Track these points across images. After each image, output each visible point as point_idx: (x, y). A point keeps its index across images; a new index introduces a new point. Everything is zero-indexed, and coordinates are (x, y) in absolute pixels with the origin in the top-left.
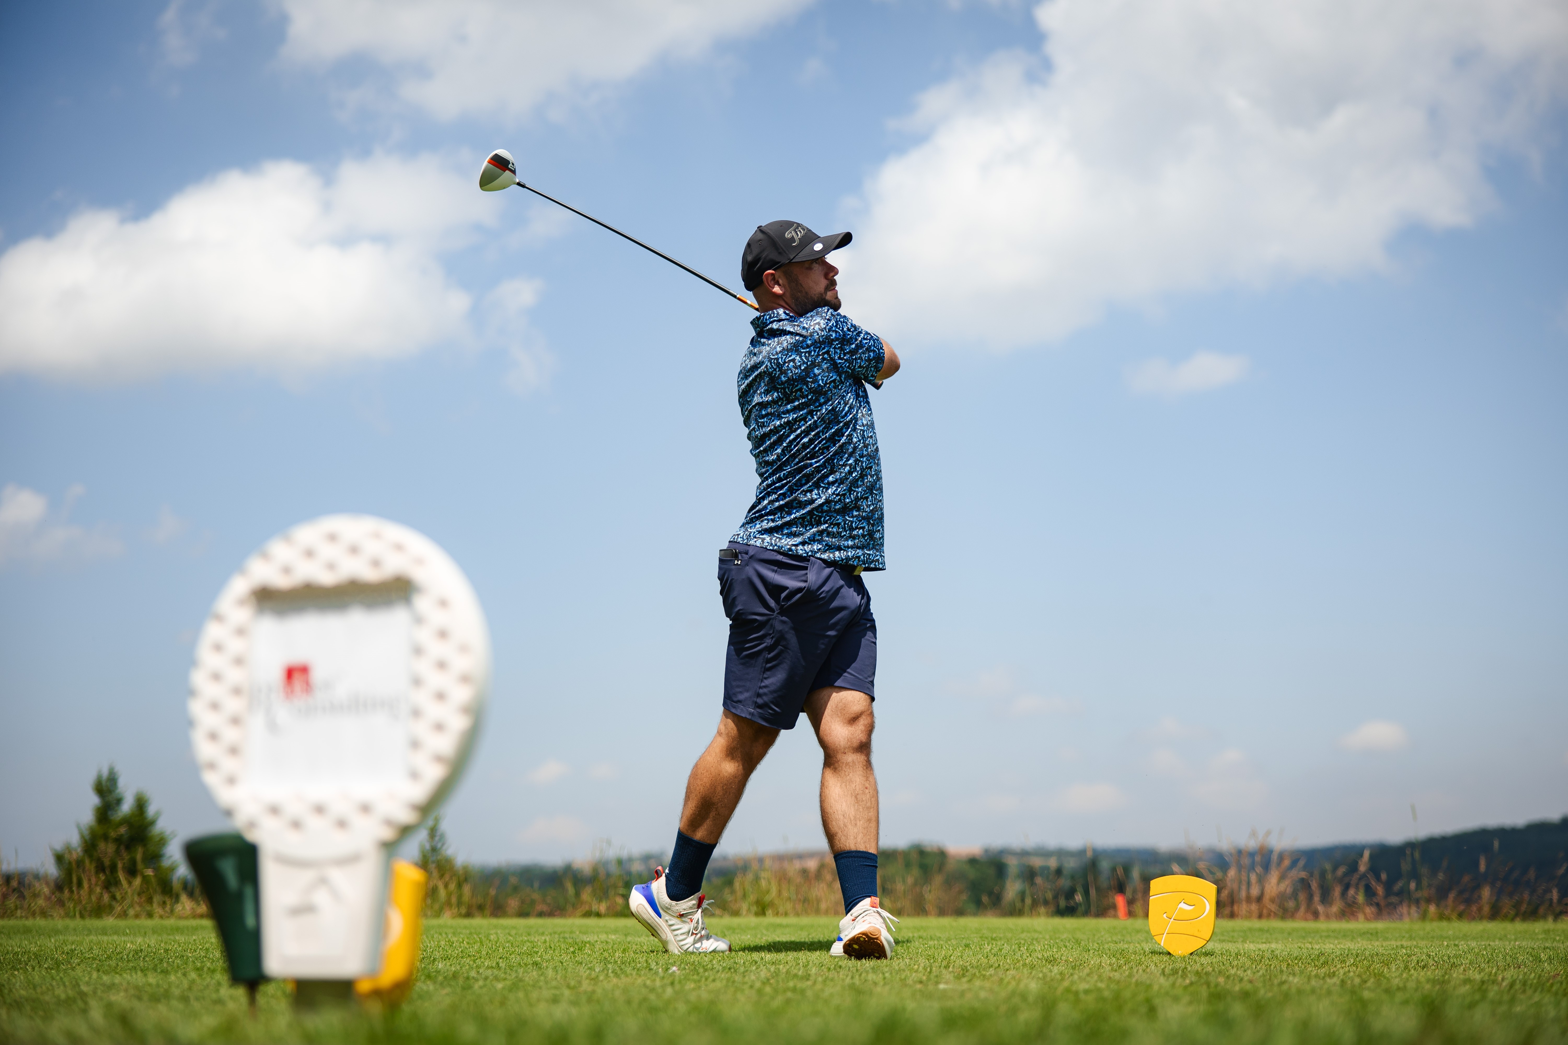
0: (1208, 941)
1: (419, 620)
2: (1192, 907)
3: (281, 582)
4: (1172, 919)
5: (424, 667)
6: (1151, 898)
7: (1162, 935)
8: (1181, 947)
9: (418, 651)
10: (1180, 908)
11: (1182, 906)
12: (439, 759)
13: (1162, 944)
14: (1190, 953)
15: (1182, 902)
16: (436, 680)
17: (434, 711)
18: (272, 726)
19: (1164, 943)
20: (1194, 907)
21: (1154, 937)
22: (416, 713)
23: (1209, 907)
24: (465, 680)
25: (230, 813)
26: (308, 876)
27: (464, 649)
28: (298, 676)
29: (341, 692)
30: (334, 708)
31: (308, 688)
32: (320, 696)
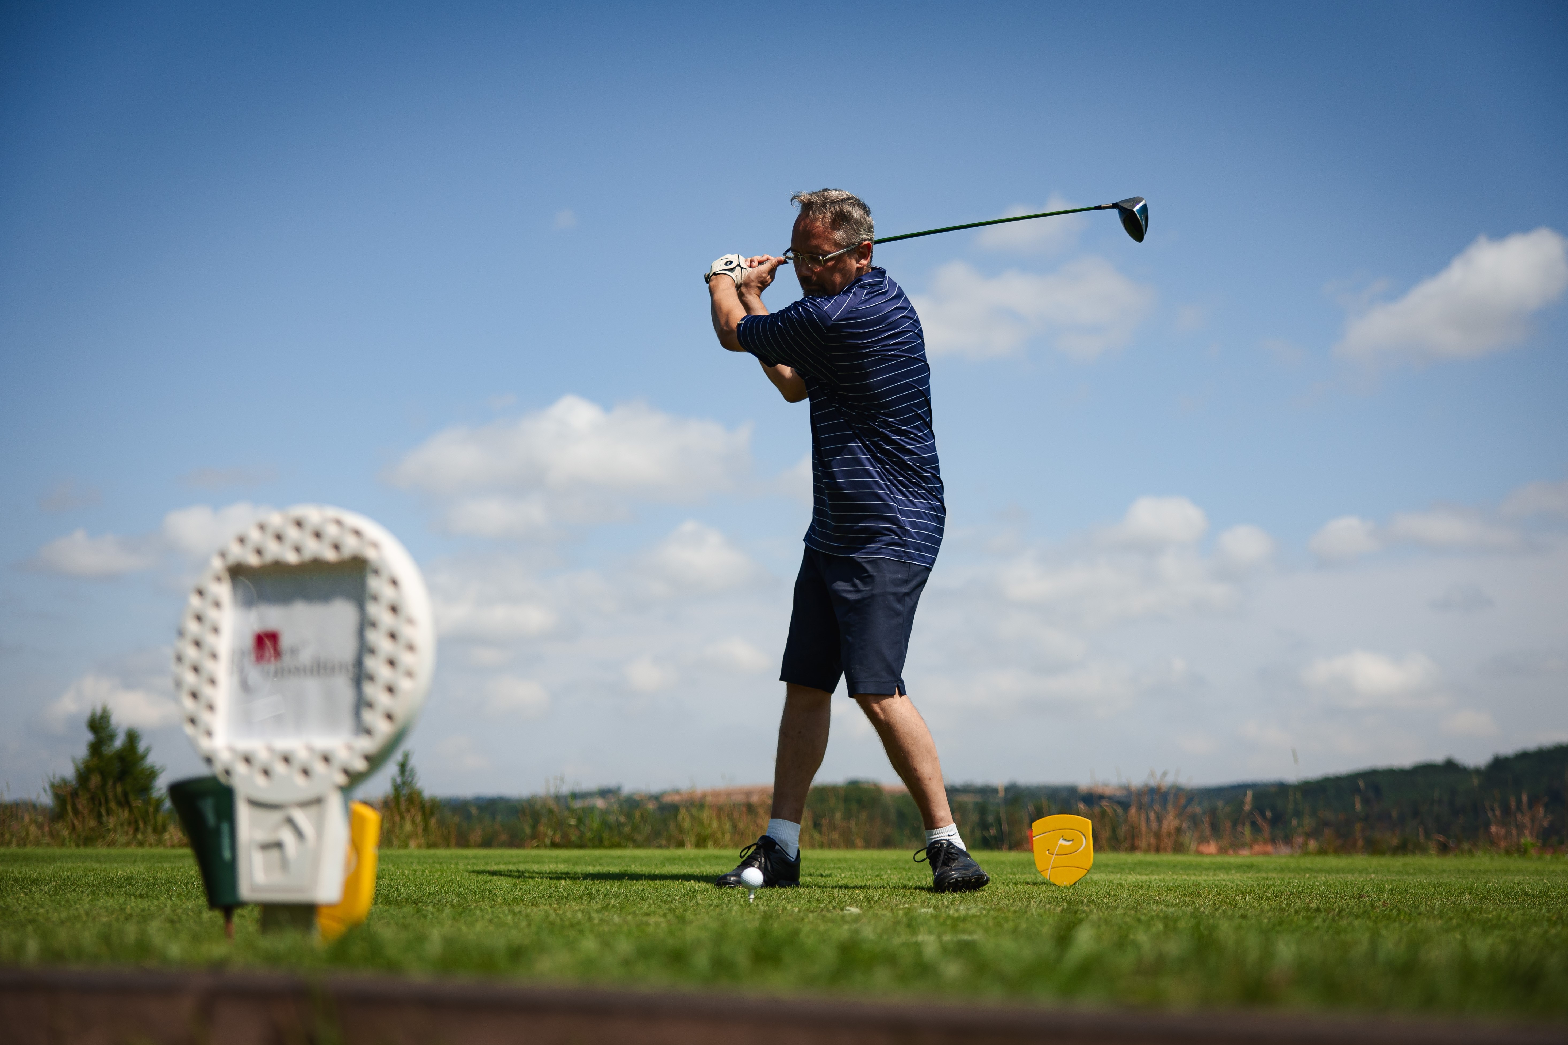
0: (1088, 873)
1: (373, 597)
2: (1069, 843)
3: (255, 561)
5: (377, 637)
6: (1034, 838)
8: (1063, 878)
9: (372, 623)
10: (1060, 844)
11: (1062, 842)
12: (389, 717)
13: (1046, 877)
14: (1072, 883)
15: (1061, 839)
16: (389, 649)
17: (387, 675)
18: (245, 686)
19: (1048, 874)
20: (1072, 842)
21: (1039, 869)
22: (371, 678)
23: (1085, 841)
24: (411, 648)
25: (209, 760)
26: (276, 816)
27: (410, 621)
28: (268, 643)
29: (306, 657)
30: (299, 671)
31: (277, 654)
32: (287, 660)
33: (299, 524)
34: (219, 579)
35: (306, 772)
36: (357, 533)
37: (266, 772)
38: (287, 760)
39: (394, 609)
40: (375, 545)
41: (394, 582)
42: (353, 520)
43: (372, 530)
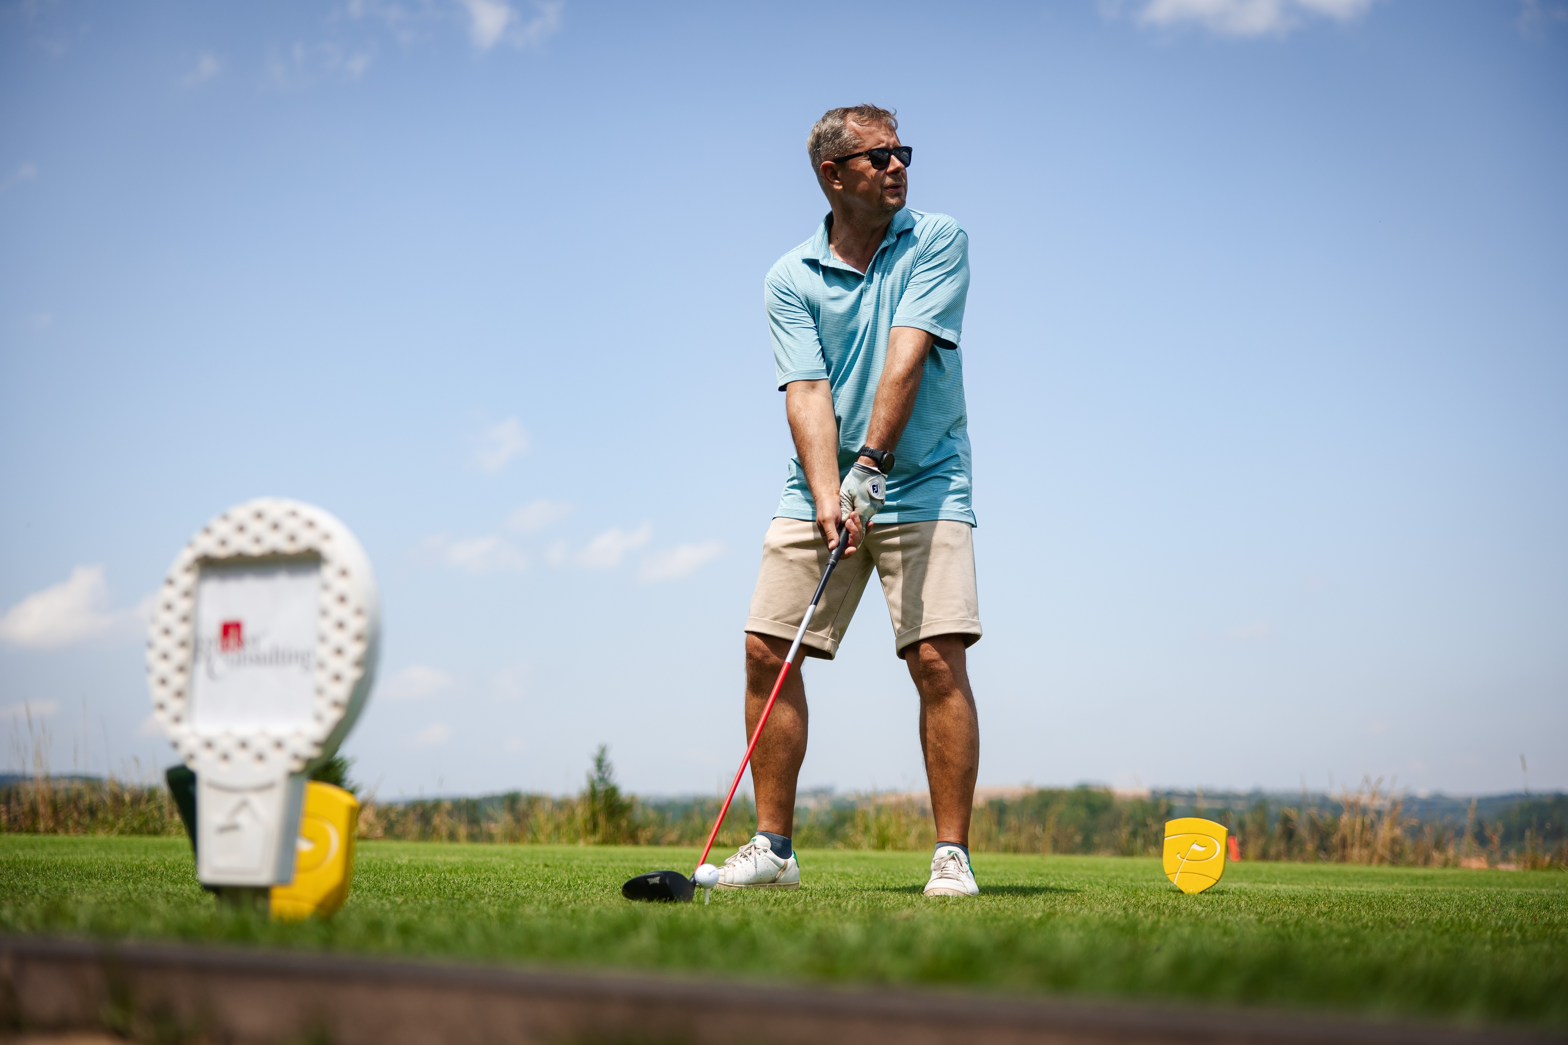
1: (325, 587)
2: (1204, 849)
3: (220, 552)
4: (1185, 860)
5: (328, 626)
6: (1166, 839)
7: (1175, 874)
8: (1192, 885)
9: (324, 613)
10: (1193, 849)
11: (1195, 847)
12: (336, 704)
13: (1175, 883)
14: (1200, 891)
15: (1195, 844)
16: (336, 637)
17: (334, 664)
18: (211, 674)
19: (1177, 881)
21: (1168, 876)
22: (322, 665)
23: (1219, 849)
24: (358, 638)
25: (175, 745)
26: (234, 800)
27: (359, 612)
28: (232, 631)
29: (265, 646)
30: (259, 660)
31: (240, 642)
32: (249, 649)
33: (259, 516)
34: (188, 569)
35: (260, 757)
36: (311, 524)
37: (225, 757)
38: (243, 745)
39: (343, 599)
40: (327, 537)
41: (344, 573)
42: (308, 511)
43: (326, 521)
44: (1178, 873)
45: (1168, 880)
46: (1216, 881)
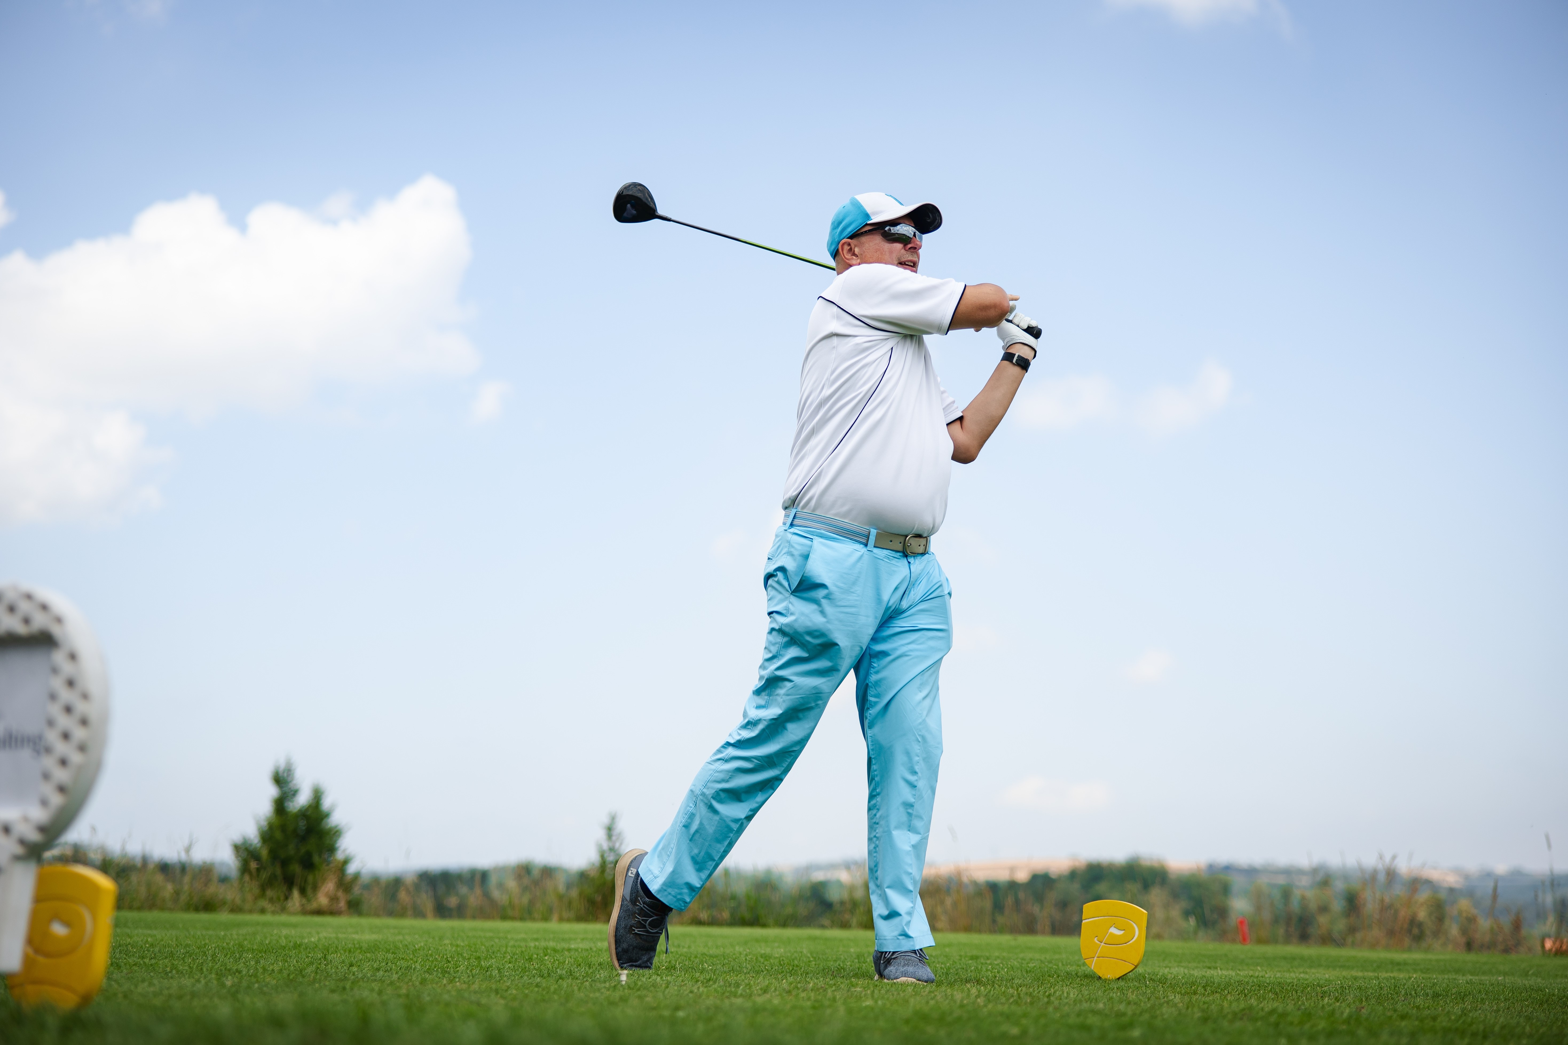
0: (1136, 967)
1: (55, 671)
2: (1122, 932)
4: (1102, 944)
5: (55, 710)
6: (1083, 921)
7: (1093, 959)
8: (1110, 970)
9: (53, 697)
10: (1111, 933)
11: (1113, 930)
12: (62, 789)
13: (1092, 968)
14: (1118, 977)
15: (1113, 927)
16: (64, 722)
17: (61, 748)
19: (1095, 966)
20: (1124, 931)
21: (1085, 960)
22: (48, 750)
23: (1138, 932)
24: (84, 722)
27: (85, 696)
36: (44, 607)
39: (71, 683)
40: (59, 620)
41: (73, 657)
42: (44, 594)
43: (60, 603)
44: (1095, 958)
45: (1084, 964)
46: (1134, 967)
